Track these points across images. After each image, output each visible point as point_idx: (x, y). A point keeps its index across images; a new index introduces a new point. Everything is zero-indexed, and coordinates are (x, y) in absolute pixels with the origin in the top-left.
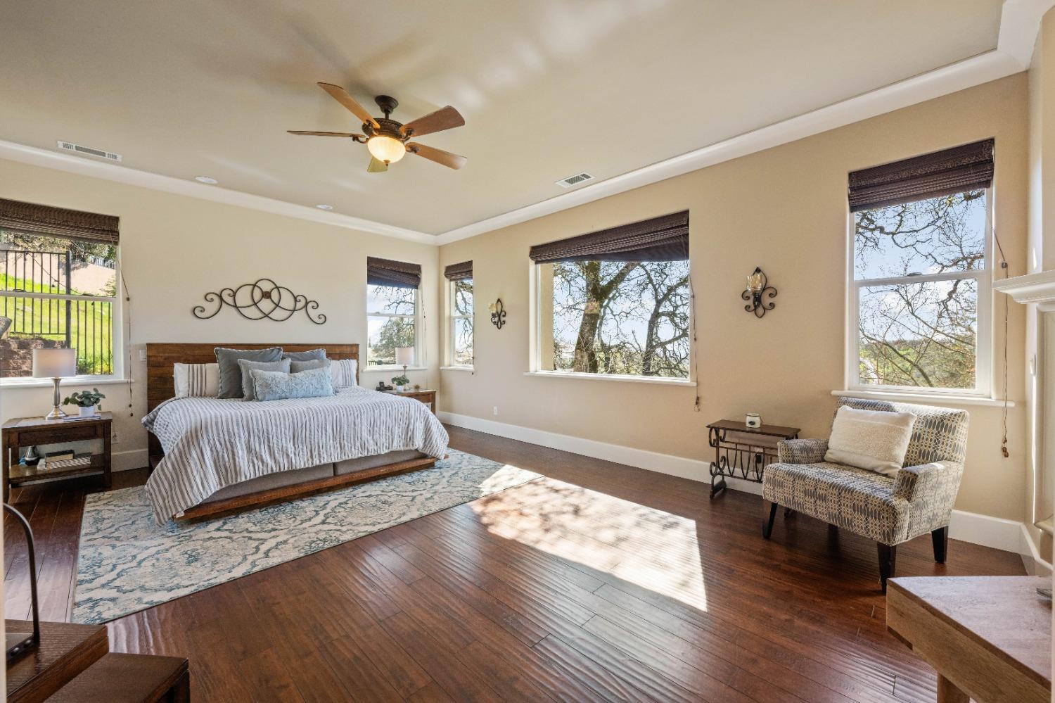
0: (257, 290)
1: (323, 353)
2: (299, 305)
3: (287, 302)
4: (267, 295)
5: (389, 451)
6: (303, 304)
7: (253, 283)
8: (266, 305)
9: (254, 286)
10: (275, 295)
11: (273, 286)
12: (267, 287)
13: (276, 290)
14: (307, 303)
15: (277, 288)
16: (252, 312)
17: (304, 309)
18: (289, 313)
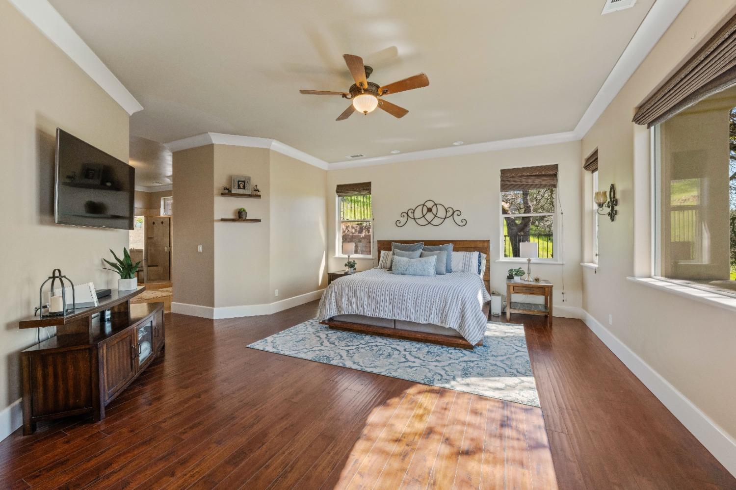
0: (425, 207)
1: (451, 246)
2: (449, 214)
3: (441, 213)
4: (430, 210)
5: (427, 322)
6: (451, 213)
7: (423, 204)
8: (429, 216)
9: (424, 205)
10: (434, 210)
11: (433, 204)
12: (429, 205)
13: (435, 206)
14: (453, 213)
15: (436, 205)
16: (422, 221)
17: (452, 217)
18: (443, 220)
